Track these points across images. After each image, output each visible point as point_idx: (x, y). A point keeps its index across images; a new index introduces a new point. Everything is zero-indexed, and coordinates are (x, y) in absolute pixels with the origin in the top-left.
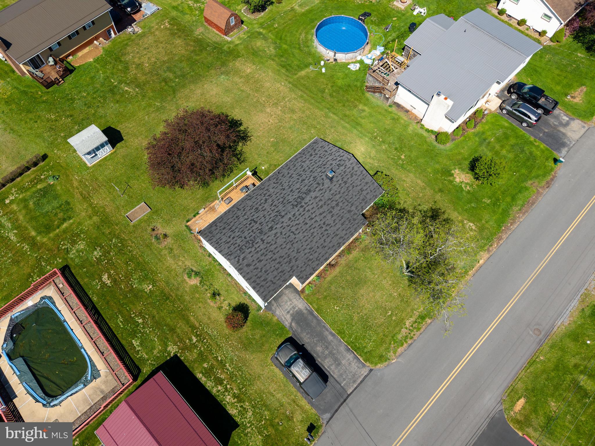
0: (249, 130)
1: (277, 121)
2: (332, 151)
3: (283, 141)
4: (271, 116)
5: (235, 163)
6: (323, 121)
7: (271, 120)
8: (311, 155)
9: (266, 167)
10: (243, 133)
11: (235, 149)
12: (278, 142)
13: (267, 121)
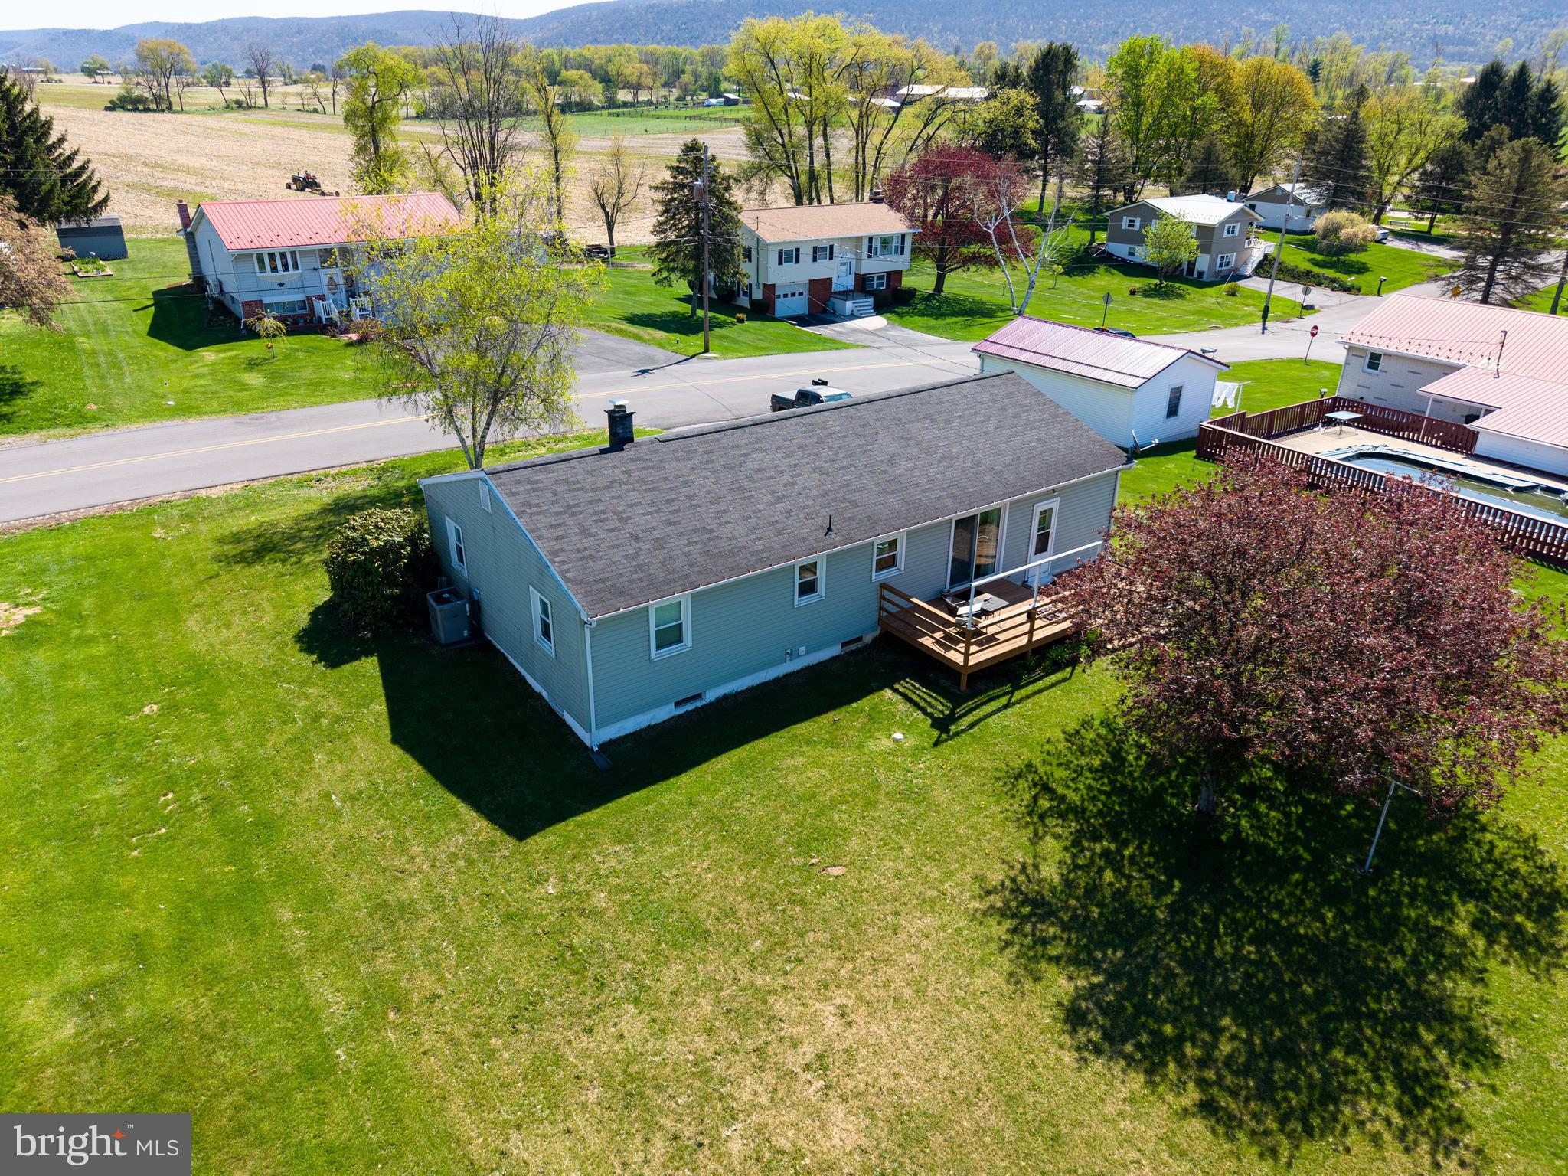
0: (1004, 962)
1: (779, 1007)
2: (554, 520)
3: (761, 853)
4: (820, 1064)
5: (1060, 773)
6: (435, 968)
7: (832, 1025)
8: (660, 543)
9: (885, 743)
10: (1044, 942)
11: (1076, 843)
12: (804, 846)
13: (860, 1016)
